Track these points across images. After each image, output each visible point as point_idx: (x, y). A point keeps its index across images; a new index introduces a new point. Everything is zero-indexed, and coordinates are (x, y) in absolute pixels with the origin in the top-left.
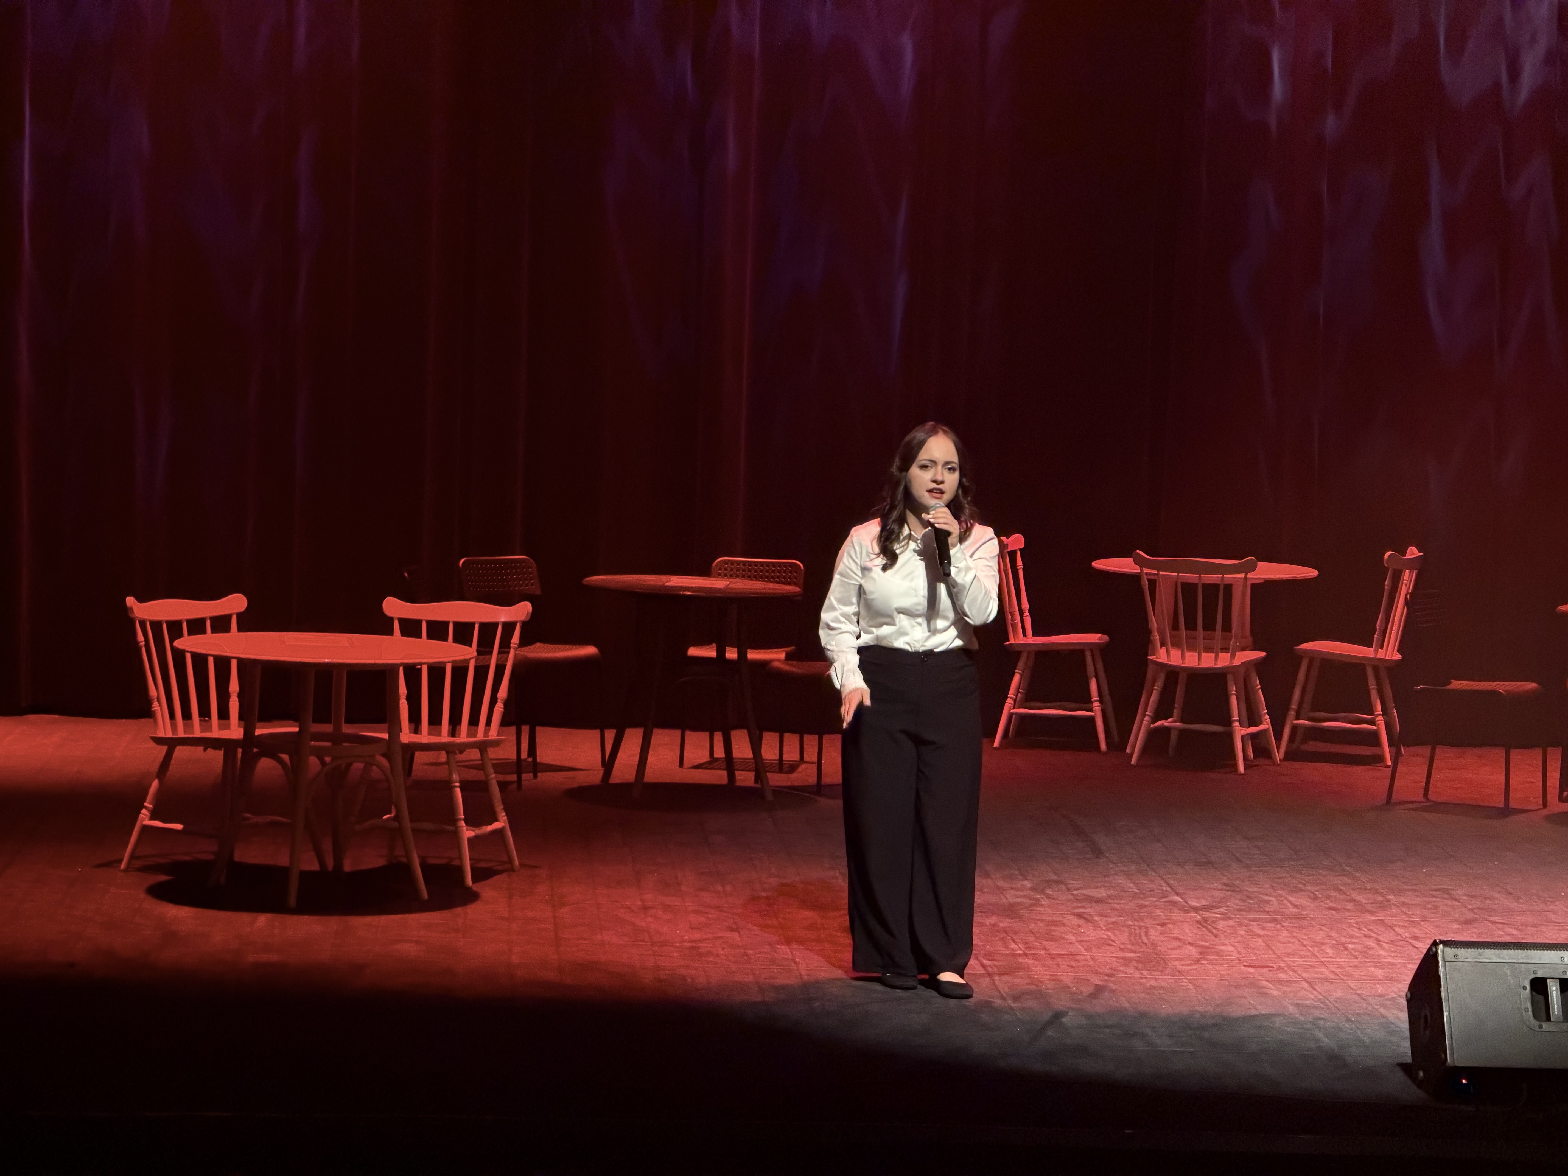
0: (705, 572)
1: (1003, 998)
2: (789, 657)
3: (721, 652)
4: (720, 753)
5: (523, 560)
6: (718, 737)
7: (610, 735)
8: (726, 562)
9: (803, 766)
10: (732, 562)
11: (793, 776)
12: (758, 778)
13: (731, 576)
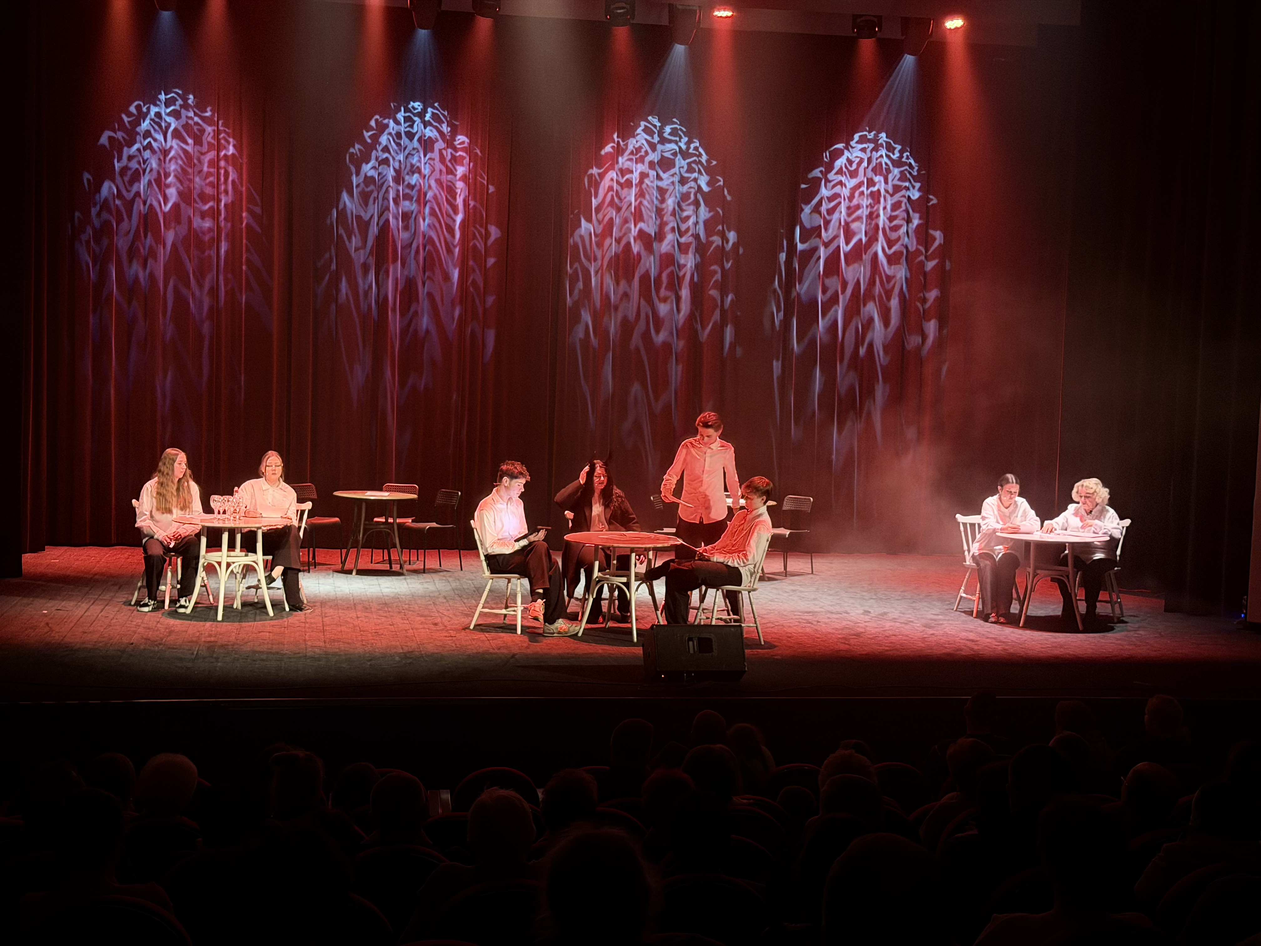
0: (381, 490)
1: (494, 649)
2: (413, 521)
3: (387, 520)
4: (386, 557)
5: (310, 485)
6: (386, 551)
7: (344, 551)
8: (389, 486)
9: (418, 562)
10: (391, 486)
11: (414, 566)
12: (401, 567)
13: (390, 491)
